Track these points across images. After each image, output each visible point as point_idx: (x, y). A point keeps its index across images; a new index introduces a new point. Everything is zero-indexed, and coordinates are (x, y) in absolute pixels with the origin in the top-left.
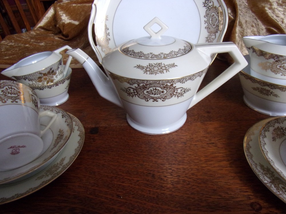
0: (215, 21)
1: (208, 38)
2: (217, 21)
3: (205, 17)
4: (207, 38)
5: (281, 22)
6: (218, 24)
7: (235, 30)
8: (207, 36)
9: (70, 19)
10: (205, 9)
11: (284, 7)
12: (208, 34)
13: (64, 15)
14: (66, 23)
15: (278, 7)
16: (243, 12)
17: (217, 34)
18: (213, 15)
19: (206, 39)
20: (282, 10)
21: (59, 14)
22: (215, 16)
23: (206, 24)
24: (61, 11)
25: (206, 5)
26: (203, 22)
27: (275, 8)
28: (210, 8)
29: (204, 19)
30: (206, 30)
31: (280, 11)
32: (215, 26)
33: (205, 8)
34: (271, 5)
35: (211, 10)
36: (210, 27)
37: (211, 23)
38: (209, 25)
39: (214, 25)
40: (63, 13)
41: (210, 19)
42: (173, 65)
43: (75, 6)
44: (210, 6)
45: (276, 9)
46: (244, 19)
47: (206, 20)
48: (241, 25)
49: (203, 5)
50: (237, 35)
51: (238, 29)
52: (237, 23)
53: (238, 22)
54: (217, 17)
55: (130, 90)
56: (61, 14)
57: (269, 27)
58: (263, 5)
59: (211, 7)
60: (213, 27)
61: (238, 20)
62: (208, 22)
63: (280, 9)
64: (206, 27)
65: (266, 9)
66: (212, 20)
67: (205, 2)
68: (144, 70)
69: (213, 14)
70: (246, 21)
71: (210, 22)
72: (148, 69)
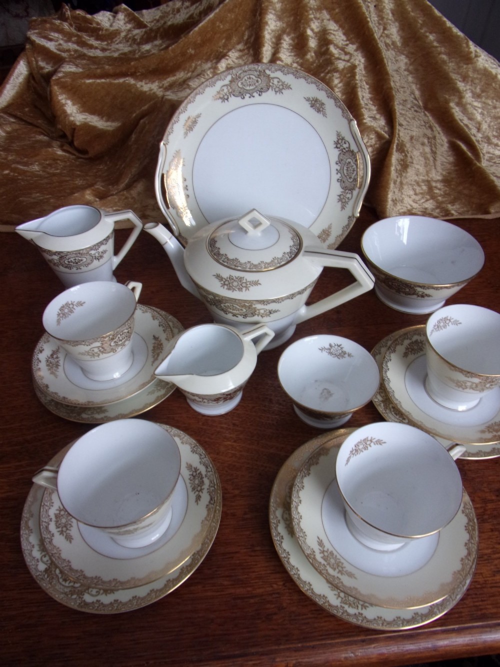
0: (351, 172)
1: (342, 197)
2: (355, 172)
3: (337, 164)
4: (340, 196)
5: (477, 130)
6: (356, 177)
7: (390, 160)
8: (339, 193)
10: (336, 152)
11: (483, 99)
12: (342, 190)
13: (69, 102)
14: (78, 123)
15: (473, 100)
16: (408, 119)
17: (355, 193)
18: (350, 163)
19: (338, 197)
20: (479, 105)
21: (59, 101)
22: (352, 164)
23: (339, 175)
24: (61, 94)
25: (339, 146)
26: (334, 172)
27: (467, 104)
28: (344, 151)
29: (335, 167)
30: (339, 183)
31: (475, 107)
32: (352, 180)
33: (337, 150)
34: (461, 97)
35: (347, 154)
36: (345, 179)
37: (346, 174)
38: (344, 176)
39: (350, 178)
40: (66, 99)
41: (345, 168)
44: (344, 149)
45: (470, 104)
46: (408, 134)
47: (339, 168)
48: (401, 148)
49: (335, 146)
50: (393, 168)
51: (395, 158)
52: (393, 149)
53: (395, 147)
54: (355, 166)
56: (63, 101)
57: (454, 140)
58: (447, 97)
59: (347, 149)
60: (349, 180)
61: (396, 141)
62: (342, 171)
63: (476, 104)
64: (338, 179)
65: (452, 105)
66: (347, 170)
67: (338, 141)
69: (349, 160)
70: (412, 138)
71: (345, 172)
72: (227, 283)
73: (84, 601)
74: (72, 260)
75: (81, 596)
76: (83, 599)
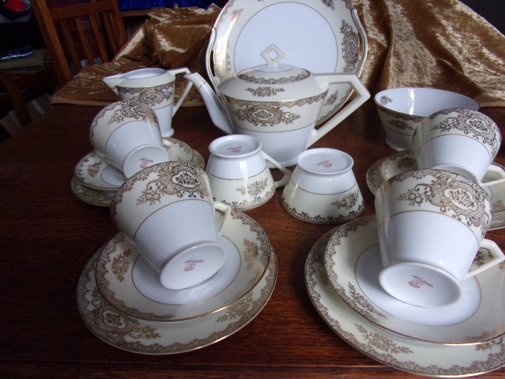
0: (353, 49)
1: (346, 69)
2: (356, 49)
3: (342, 45)
4: (345, 69)
5: (458, 53)
6: (357, 53)
7: (389, 62)
8: (344, 67)
9: (171, 45)
10: (342, 35)
11: (462, 33)
12: (347, 64)
13: (164, 40)
14: (167, 51)
15: (455, 32)
16: (403, 39)
17: (356, 65)
18: (352, 42)
19: (344, 70)
20: (460, 36)
21: (157, 38)
22: (354, 43)
23: (344, 53)
24: (159, 34)
25: (344, 31)
26: (340, 51)
27: (449, 34)
28: (348, 34)
29: (341, 47)
30: (344, 59)
31: (456, 38)
32: (354, 55)
33: (342, 34)
34: (444, 29)
35: (350, 36)
36: (348, 56)
37: (349, 52)
38: (348, 54)
39: (353, 54)
40: (162, 38)
41: (349, 47)
42: (282, 90)
43: (179, 28)
44: (348, 32)
45: (452, 35)
46: (403, 48)
47: (344, 48)
48: (397, 55)
49: (341, 31)
50: (391, 68)
51: (392, 60)
52: (391, 53)
53: (392, 52)
54: (356, 45)
55: (240, 113)
56: (160, 39)
57: (441, 59)
58: (434, 29)
59: (350, 33)
60: (352, 56)
61: (393, 48)
62: (346, 49)
63: (456, 35)
64: (343, 56)
65: (438, 34)
66: (350, 49)
67: (343, 27)
68: (254, 92)
69: (352, 41)
70: (406, 51)
71: (349, 50)
72: (257, 92)
73: (124, 340)
74: (150, 96)
75: (122, 336)
76: (123, 339)
